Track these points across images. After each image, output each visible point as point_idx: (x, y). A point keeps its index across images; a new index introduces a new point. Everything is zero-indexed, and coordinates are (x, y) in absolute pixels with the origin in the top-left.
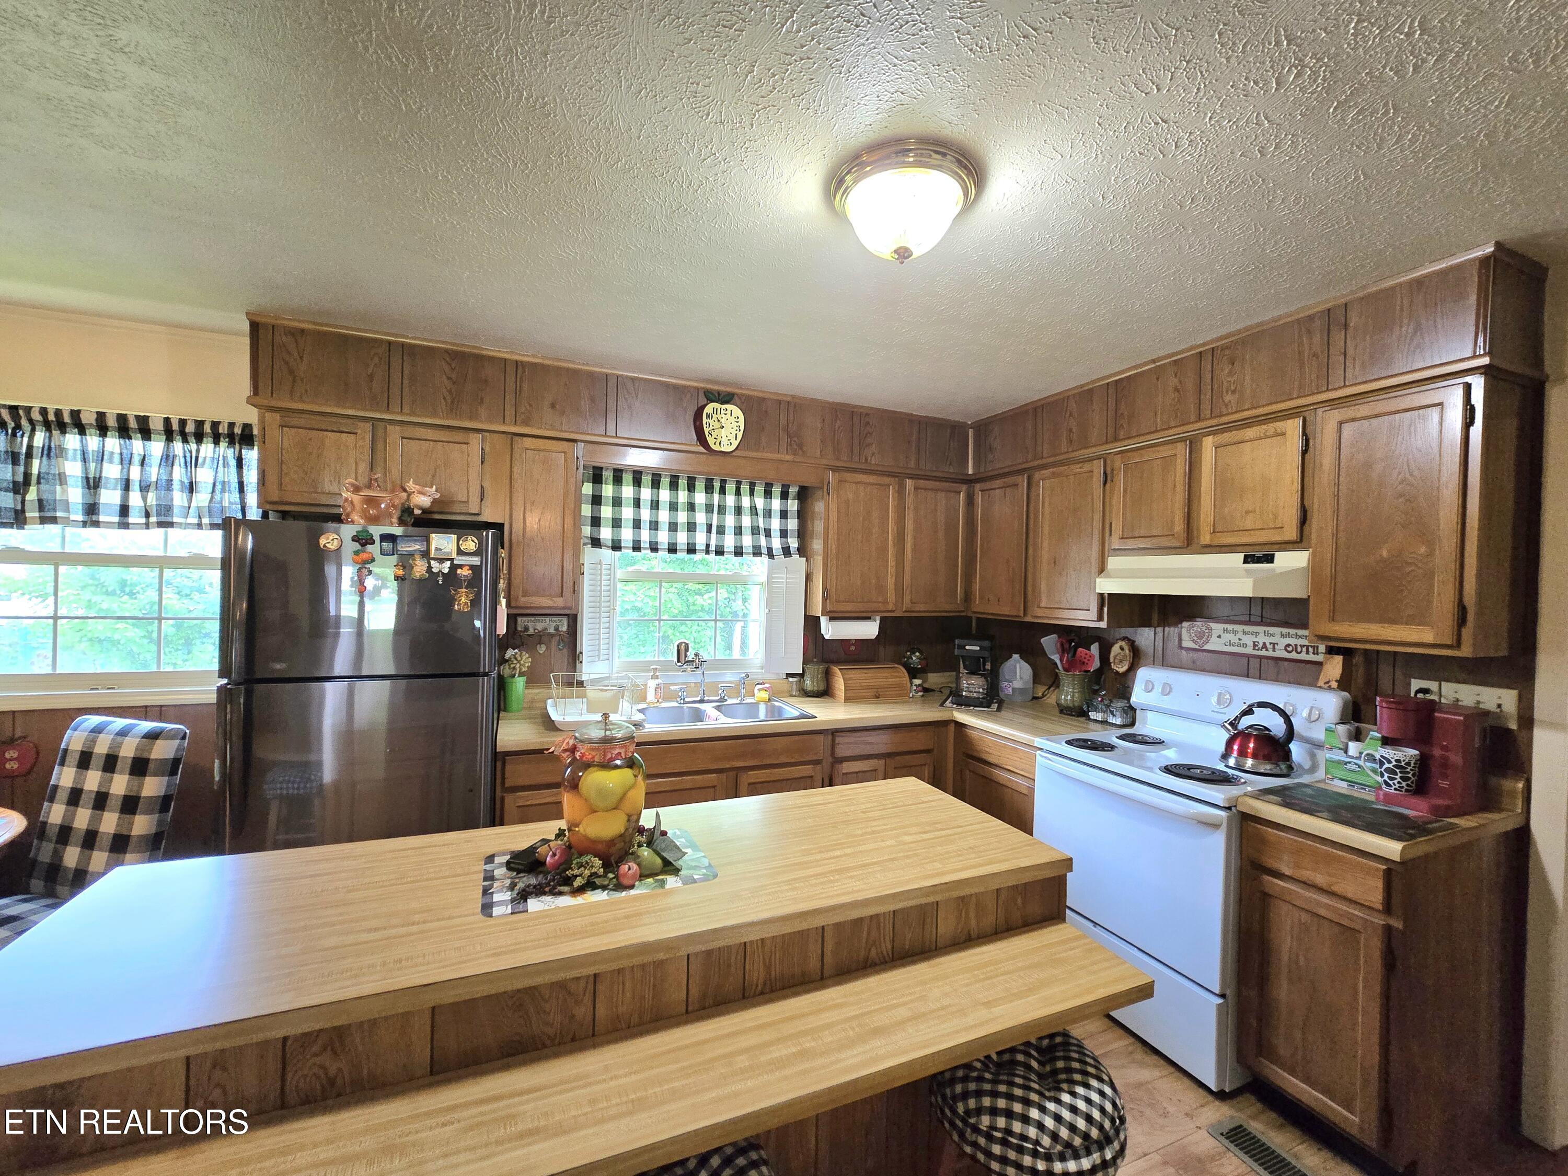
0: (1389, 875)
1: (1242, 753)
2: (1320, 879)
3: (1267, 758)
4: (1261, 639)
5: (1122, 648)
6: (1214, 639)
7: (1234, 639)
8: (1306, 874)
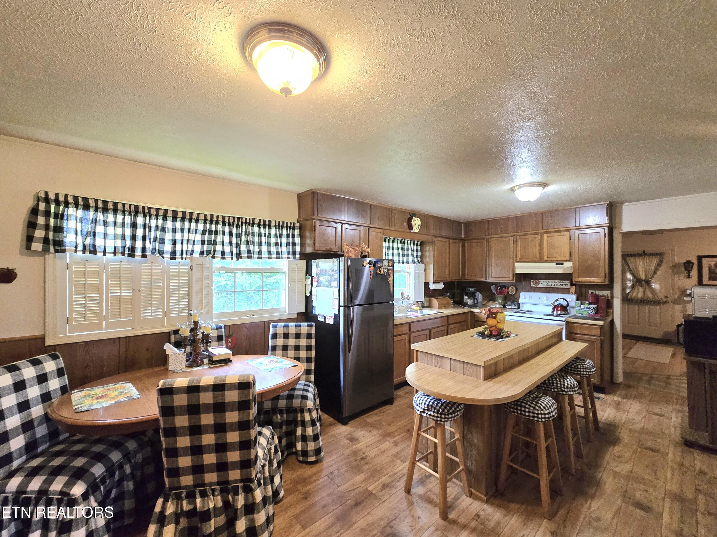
0: (601, 329)
1: (557, 310)
2: (586, 332)
3: (563, 311)
4: (553, 284)
5: (512, 288)
6: (540, 284)
7: (546, 284)
8: (583, 332)
